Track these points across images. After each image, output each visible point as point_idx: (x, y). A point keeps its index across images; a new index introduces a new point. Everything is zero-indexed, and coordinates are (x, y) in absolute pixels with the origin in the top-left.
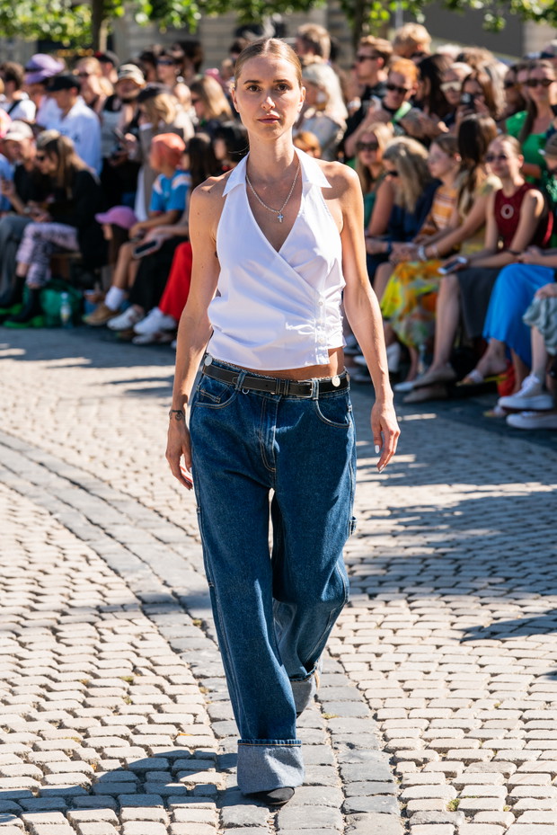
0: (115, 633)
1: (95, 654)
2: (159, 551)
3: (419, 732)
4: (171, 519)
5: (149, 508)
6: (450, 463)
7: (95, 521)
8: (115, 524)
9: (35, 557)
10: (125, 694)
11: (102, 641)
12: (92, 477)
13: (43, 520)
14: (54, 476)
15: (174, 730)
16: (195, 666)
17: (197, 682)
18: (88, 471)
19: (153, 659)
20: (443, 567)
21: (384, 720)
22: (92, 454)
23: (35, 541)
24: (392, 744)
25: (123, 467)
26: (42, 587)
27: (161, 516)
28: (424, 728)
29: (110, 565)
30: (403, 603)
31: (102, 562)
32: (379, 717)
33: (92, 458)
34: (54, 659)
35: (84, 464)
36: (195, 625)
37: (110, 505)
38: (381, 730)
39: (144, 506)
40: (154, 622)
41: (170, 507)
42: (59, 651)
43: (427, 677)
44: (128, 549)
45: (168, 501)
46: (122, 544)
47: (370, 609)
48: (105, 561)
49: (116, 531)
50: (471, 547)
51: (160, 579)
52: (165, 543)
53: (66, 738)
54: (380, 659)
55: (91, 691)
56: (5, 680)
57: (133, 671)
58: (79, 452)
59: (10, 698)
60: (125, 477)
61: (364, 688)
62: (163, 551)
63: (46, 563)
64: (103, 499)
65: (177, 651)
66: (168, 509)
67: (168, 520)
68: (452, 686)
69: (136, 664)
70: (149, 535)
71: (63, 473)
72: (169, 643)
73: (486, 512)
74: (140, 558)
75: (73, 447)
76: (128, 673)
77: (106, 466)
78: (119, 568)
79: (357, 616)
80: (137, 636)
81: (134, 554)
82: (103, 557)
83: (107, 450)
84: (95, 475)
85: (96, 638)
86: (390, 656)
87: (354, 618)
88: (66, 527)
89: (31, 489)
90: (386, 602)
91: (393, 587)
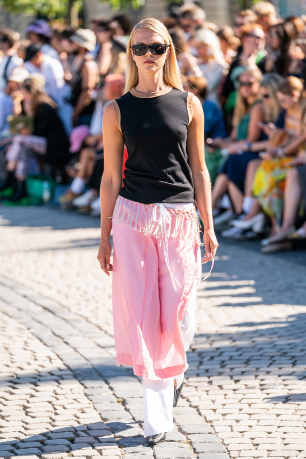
0: (64, 408)
1: (50, 423)
2: (98, 352)
5: (94, 324)
6: (294, 292)
7: (57, 333)
8: (70, 335)
9: (15, 358)
10: (68, 449)
11: (56, 414)
12: (57, 305)
13: (23, 333)
14: (32, 305)
17: (116, 440)
18: (55, 301)
22: (59, 289)
23: (17, 348)
25: (79, 298)
26: (19, 378)
27: (101, 330)
29: (65, 363)
30: (257, 386)
31: (60, 360)
33: (59, 291)
34: (23, 426)
36: (118, 402)
37: (68, 322)
39: (91, 323)
40: (91, 400)
42: (27, 421)
43: (270, 435)
44: (78, 352)
46: (74, 349)
47: (234, 390)
48: (62, 360)
49: (70, 340)
52: (102, 348)
54: (239, 424)
55: (46, 448)
57: (75, 434)
58: (50, 288)
60: (79, 304)
61: (227, 443)
62: (101, 353)
63: (23, 362)
64: (64, 319)
65: (105, 420)
66: (106, 325)
67: (106, 332)
68: (286, 441)
70: (93, 343)
71: (39, 302)
72: (100, 414)
74: (85, 358)
75: (46, 285)
76: (72, 435)
77: (67, 297)
79: (225, 395)
80: (79, 410)
81: (81, 355)
82: (61, 357)
83: (69, 286)
84: (59, 304)
85: (52, 412)
86: (245, 421)
87: (223, 396)
88: (38, 338)
89: (17, 313)
90: (246, 385)
91: (251, 375)
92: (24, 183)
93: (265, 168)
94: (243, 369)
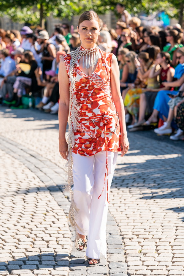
0: (41, 200)
1: (35, 206)
2: (55, 175)
3: (131, 230)
4: (59, 166)
5: (53, 163)
7: (37, 166)
8: (43, 167)
9: (19, 177)
10: (44, 218)
11: (38, 202)
13: (22, 166)
14: (25, 153)
15: (58, 229)
16: (65, 210)
17: (65, 215)
19: (53, 208)
20: (140, 181)
21: (120, 226)
22: (37, 147)
23: (19, 173)
24: (123, 233)
25: (46, 151)
27: (57, 165)
29: (41, 180)
30: (128, 191)
34: (23, 208)
35: (34, 150)
36: (66, 198)
37: (42, 162)
38: (120, 229)
40: (53, 197)
42: (25, 205)
43: (134, 213)
44: (46, 175)
45: (59, 161)
46: (45, 173)
47: (118, 193)
48: (39, 178)
49: (43, 170)
50: (148, 174)
51: (56, 184)
52: (57, 173)
53: (26, 231)
54: (120, 208)
55: (34, 217)
56: (8, 214)
58: (33, 146)
59: (10, 219)
60: (46, 154)
61: (115, 217)
62: (57, 176)
63: (22, 179)
64: (40, 160)
65: (60, 205)
66: (59, 164)
68: (141, 216)
69: (47, 209)
70: (53, 171)
71: (28, 152)
72: (57, 203)
73: (153, 164)
74: (50, 178)
75: (31, 145)
76: (45, 212)
77: (41, 150)
78: (43, 180)
79: (114, 195)
80: (48, 201)
81: (48, 176)
83: (41, 145)
84: (37, 153)
85: (36, 201)
86: (123, 207)
87: (113, 196)
88: (28, 168)
89: (19, 157)
90: (123, 191)
91: (125, 187)
92: (21, 98)
93: (130, 94)
94: (121, 184)
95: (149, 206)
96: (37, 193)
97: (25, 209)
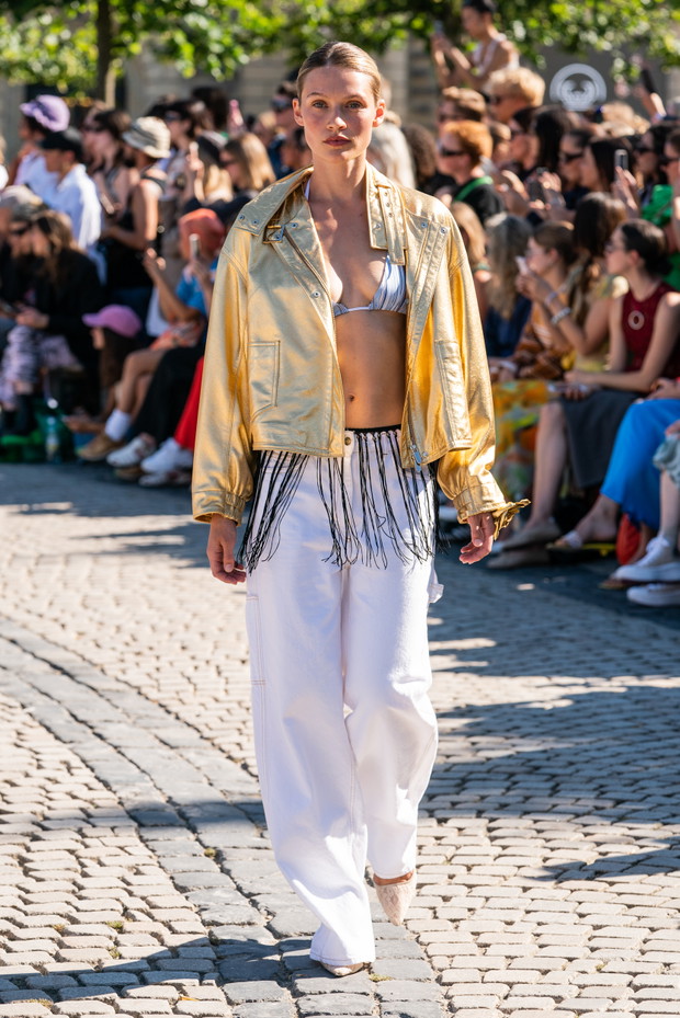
0: (101, 864)
1: (73, 892)
2: (163, 757)
3: (496, 1001)
4: (181, 715)
5: (153, 701)
6: (551, 649)
7: (81, 717)
8: (106, 721)
10: (111, 945)
11: (85, 875)
12: (79, 659)
13: (13, 714)
14: (28, 659)
15: (174, 993)
16: (205, 910)
17: (206, 930)
18: (74, 652)
19: (150, 899)
20: (535, 785)
21: (450, 984)
22: (81, 630)
25: (121, 647)
26: (8, 803)
27: (169, 712)
28: (502, 996)
29: (99, 775)
30: (482, 832)
31: (88, 770)
32: (444, 980)
33: (81, 634)
34: (20, 897)
35: (69, 643)
36: (207, 855)
37: (101, 696)
38: (447, 997)
39: (147, 698)
40: (153, 851)
41: (181, 700)
42: (27, 887)
43: (510, 928)
44: (123, 755)
45: (177, 693)
46: (116, 747)
47: (437, 838)
48: (92, 770)
49: (109, 731)
50: (574, 759)
51: (164, 794)
52: (172, 748)
54: (448, 904)
55: (67, 940)
57: (123, 915)
58: (63, 626)
60: (122, 661)
61: (426, 941)
62: (169, 758)
63: (15, 772)
64: (94, 689)
65: (182, 889)
66: (178, 702)
67: (177, 718)
68: (542, 941)
69: (128, 905)
70: (152, 737)
71: (40, 653)
72: (172, 878)
73: (595, 714)
74: (139, 767)
75: (56, 620)
76: (117, 917)
77: (98, 646)
78: (110, 779)
80: (130, 868)
81: (131, 761)
82: (90, 764)
83: (101, 624)
84: (82, 657)
85: (76, 871)
86: (461, 900)
88: (42, 724)
90: (460, 829)
91: (469, 810)
94: (455, 798)
95: (577, 896)
96: (80, 831)
97: (26, 902)
